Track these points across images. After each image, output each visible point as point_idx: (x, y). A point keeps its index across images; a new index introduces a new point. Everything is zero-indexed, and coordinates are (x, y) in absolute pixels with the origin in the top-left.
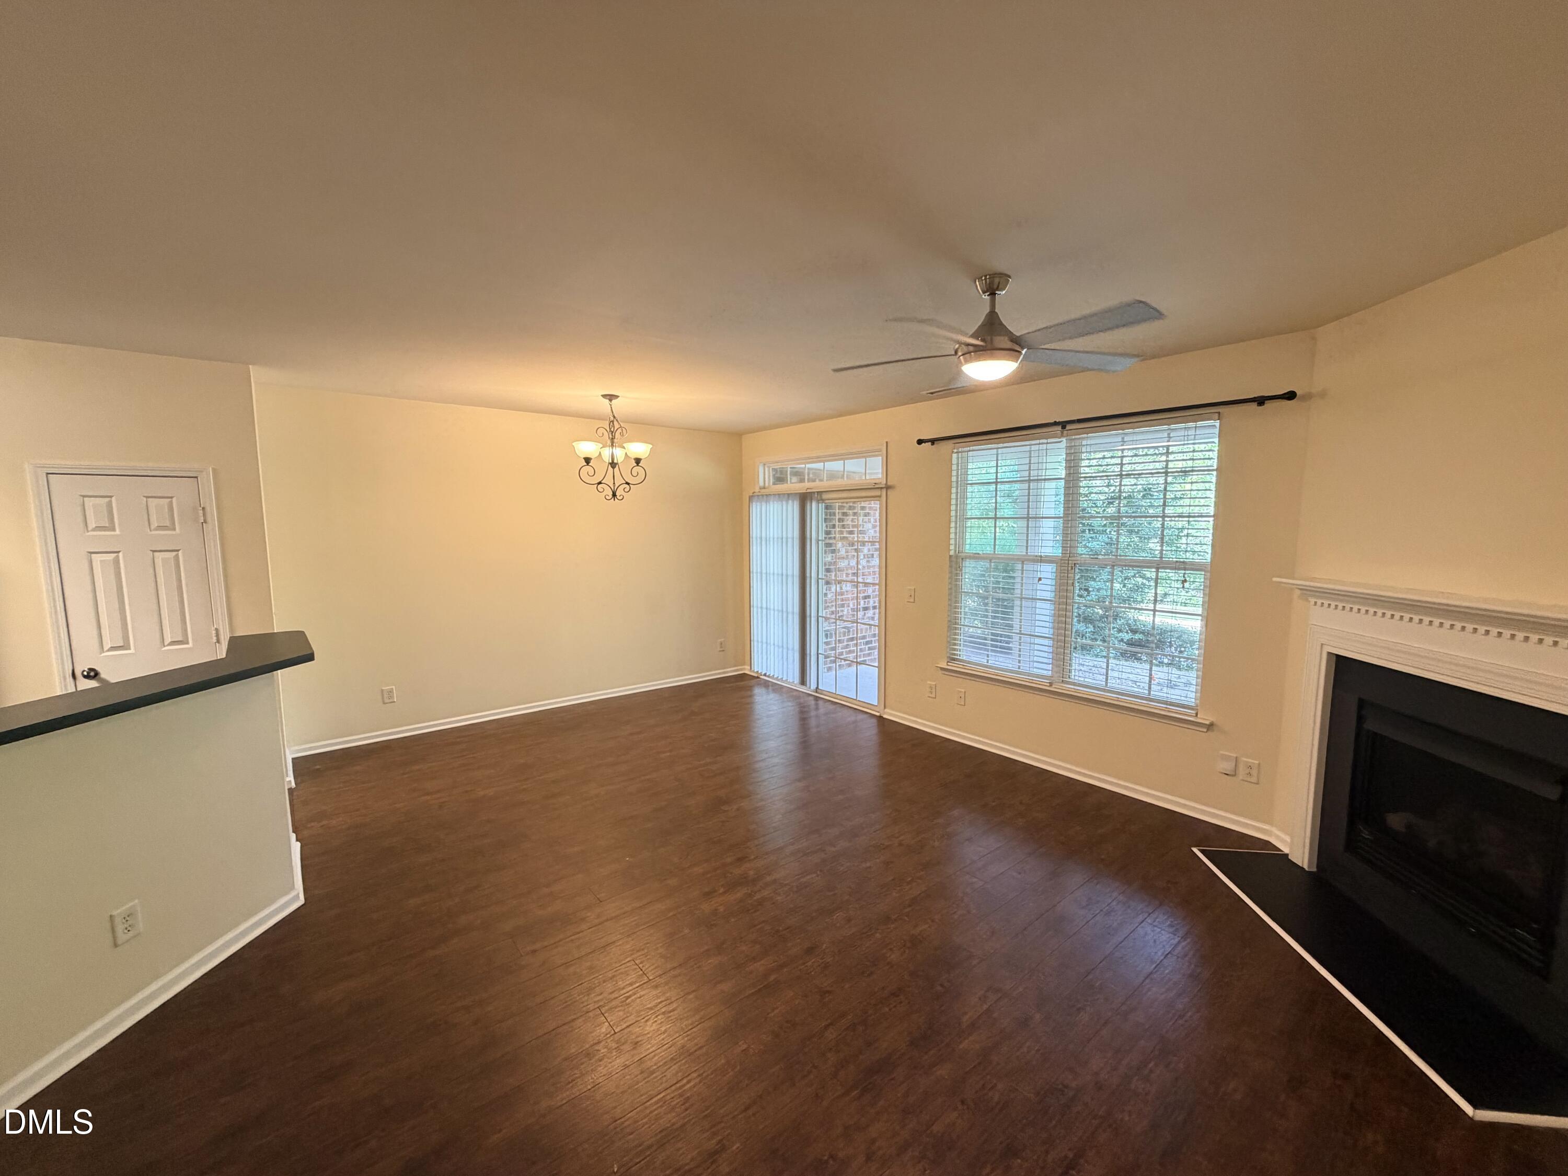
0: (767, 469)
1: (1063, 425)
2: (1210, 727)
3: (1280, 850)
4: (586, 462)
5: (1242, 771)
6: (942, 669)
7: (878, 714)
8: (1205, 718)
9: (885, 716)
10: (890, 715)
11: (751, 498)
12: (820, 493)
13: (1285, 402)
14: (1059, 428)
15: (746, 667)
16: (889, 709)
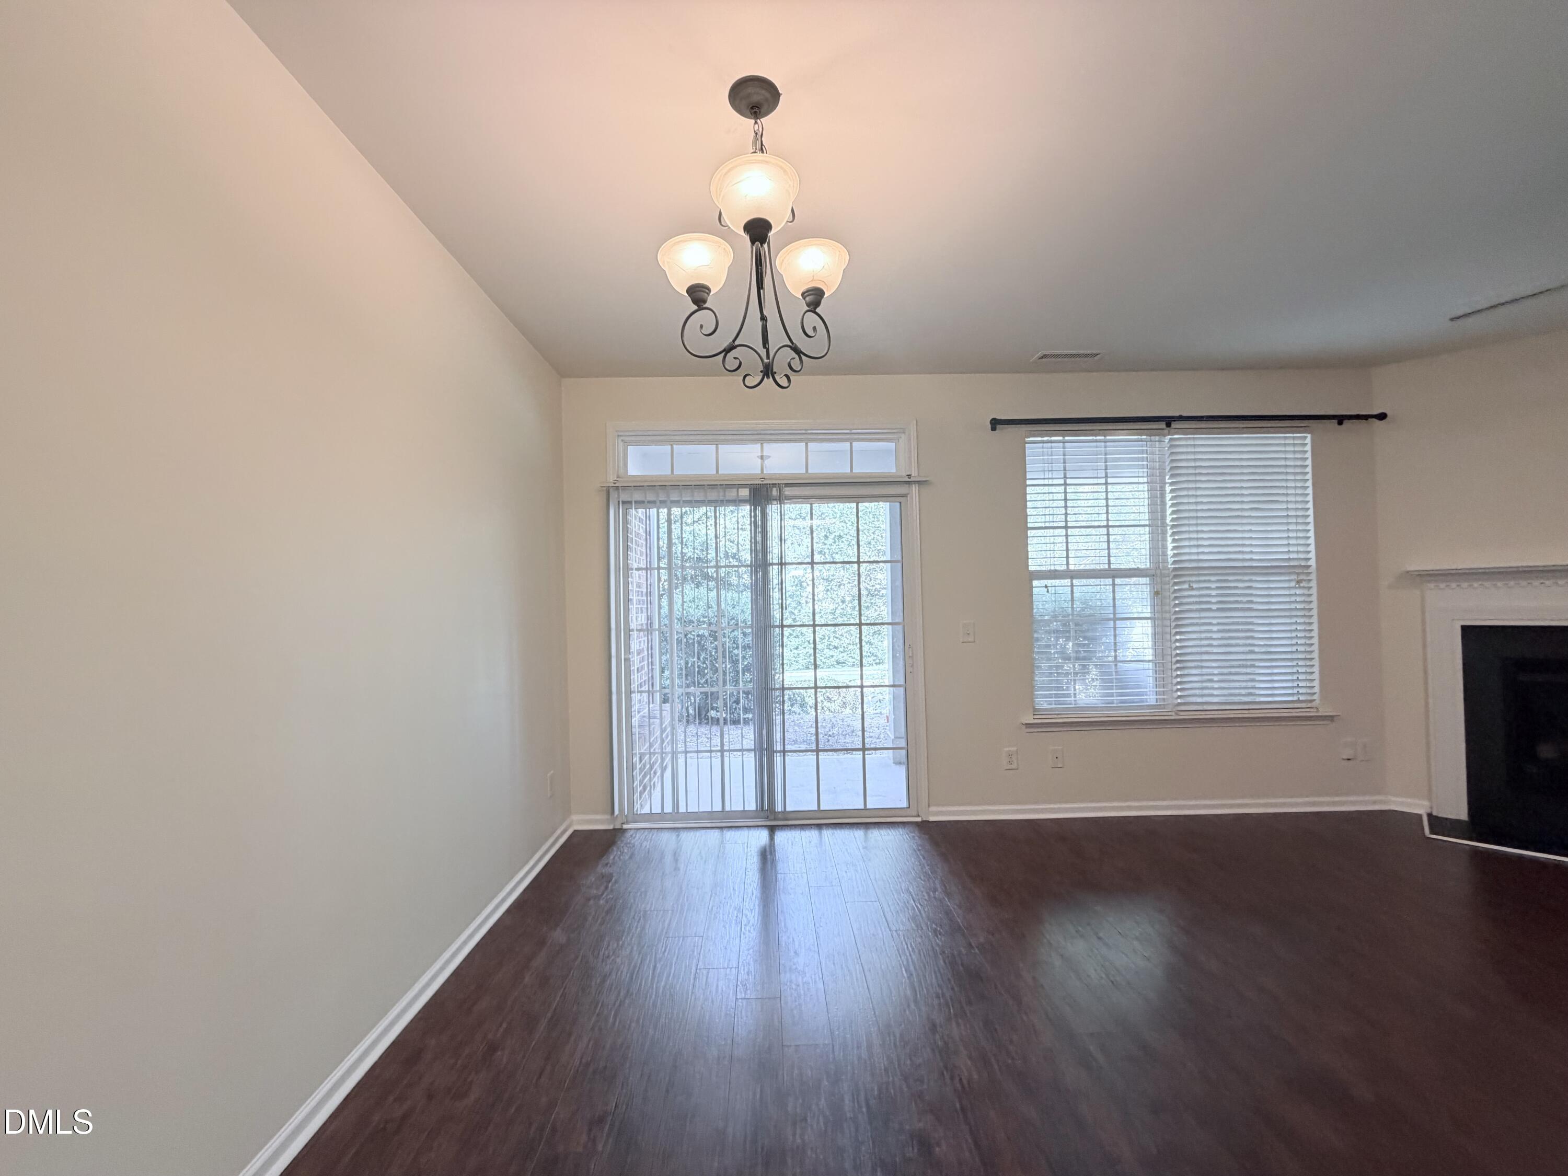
1: (1168, 421)
2: (1331, 718)
5: (1360, 752)
6: (1028, 725)
7: (918, 819)
8: (1325, 711)
9: (932, 819)
10: (939, 814)
13: (1377, 422)
14: (1163, 425)
15: (575, 817)
16: (938, 805)
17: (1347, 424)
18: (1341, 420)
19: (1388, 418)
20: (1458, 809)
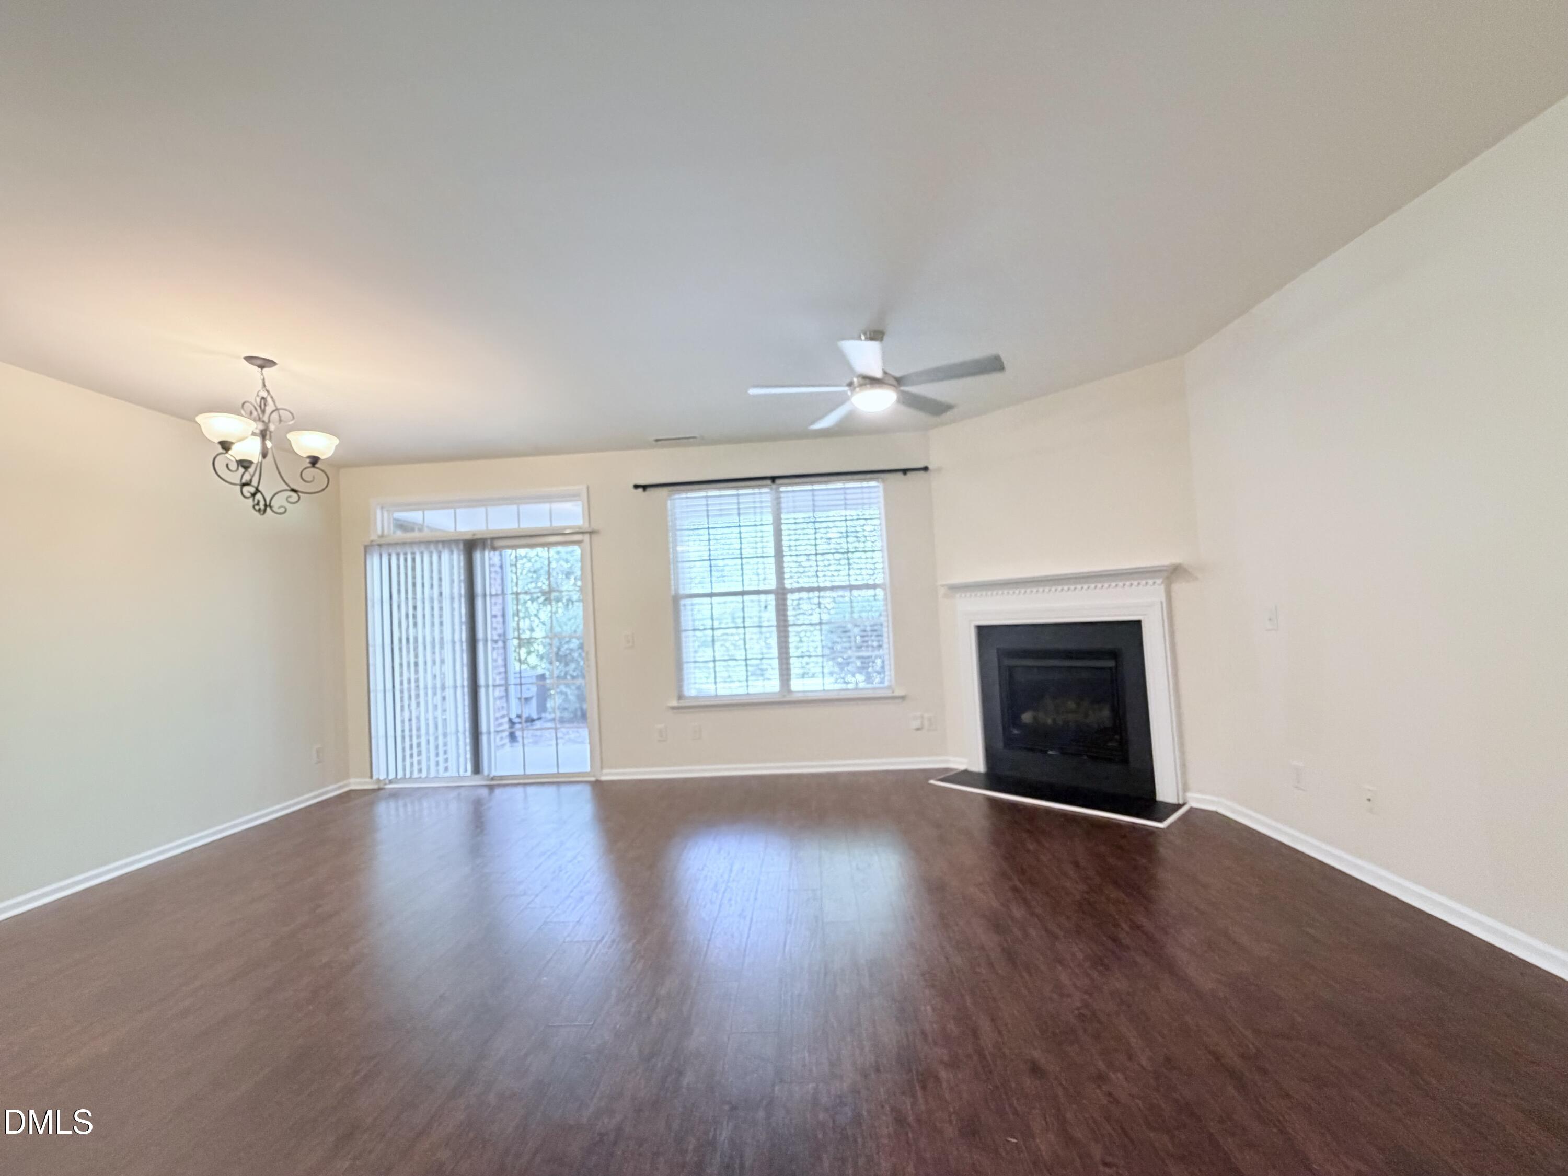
0: (386, 514)
1: (773, 479)
2: (903, 698)
3: (956, 769)
4: (224, 448)
5: (926, 723)
6: (673, 708)
7: (593, 779)
8: (898, 692)
9: (604, 778)
10: (608, 775)
11: (367, 549)
12: (493, 539)
13: (922, 473)
14: (769, 482)
15: (352, 780)
16: (611, 767)
17: (909, 474)
18: (905, 471)
19: (929, 472)
20: (978, 765)
